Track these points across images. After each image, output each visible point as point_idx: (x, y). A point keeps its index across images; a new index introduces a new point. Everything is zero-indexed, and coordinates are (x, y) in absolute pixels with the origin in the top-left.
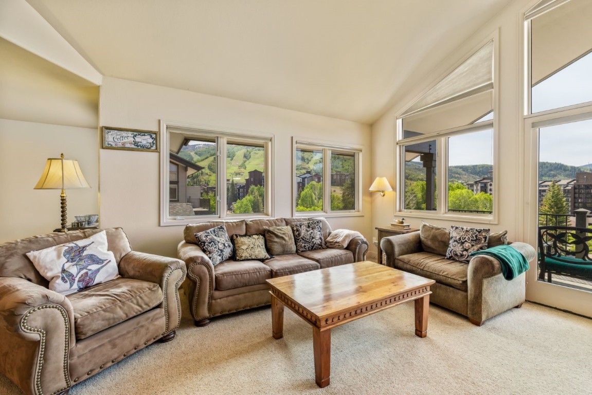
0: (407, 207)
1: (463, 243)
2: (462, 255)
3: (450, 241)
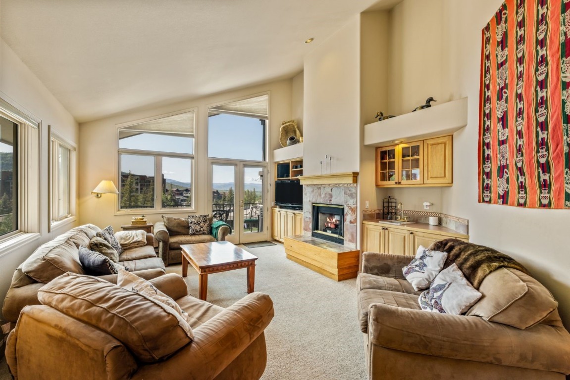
0: (122, 207)
1: (199, 224)
3: (190, 225)
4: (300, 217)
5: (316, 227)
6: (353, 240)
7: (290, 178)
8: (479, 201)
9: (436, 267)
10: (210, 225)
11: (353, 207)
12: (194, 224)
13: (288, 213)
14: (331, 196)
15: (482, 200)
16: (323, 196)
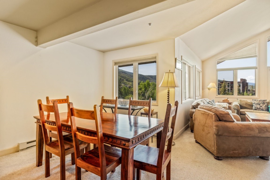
0: (219, 94)
1: (259, 105)
2: (260, 108)
3: (253, 104)
10: (267, 106)
12: (256, 104)
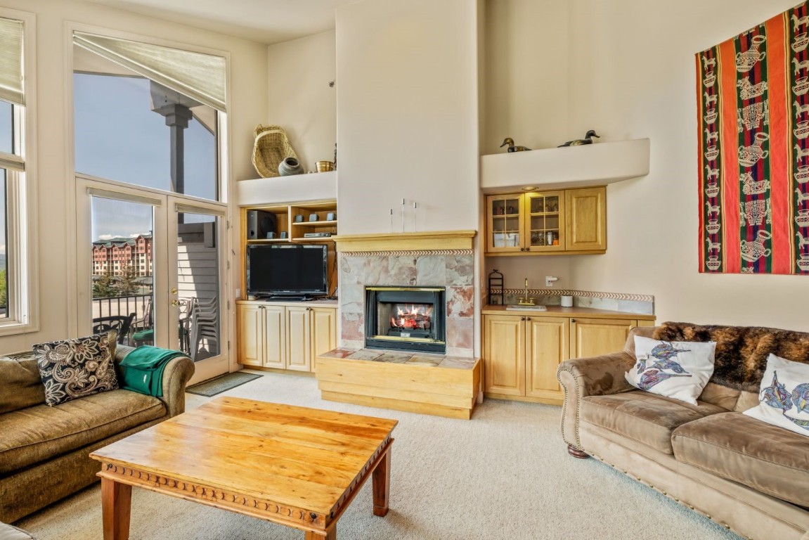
1: (82, 365)
2: (87, 385)
3: (45, 373)
4: (328, 315)
5: (373, 329)
6: (466, 342)
7: (289, 239)
8: (700, 271)
9: (705, 365)
10: (116, 363)
11: (465, 288)
12: (63, 368)
13: (290, 309)
14: (414, 272)
15: (703, 269)
16: (393, 272)
